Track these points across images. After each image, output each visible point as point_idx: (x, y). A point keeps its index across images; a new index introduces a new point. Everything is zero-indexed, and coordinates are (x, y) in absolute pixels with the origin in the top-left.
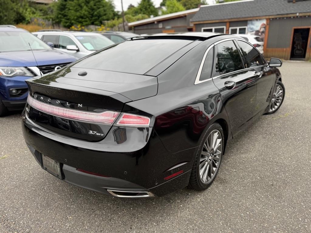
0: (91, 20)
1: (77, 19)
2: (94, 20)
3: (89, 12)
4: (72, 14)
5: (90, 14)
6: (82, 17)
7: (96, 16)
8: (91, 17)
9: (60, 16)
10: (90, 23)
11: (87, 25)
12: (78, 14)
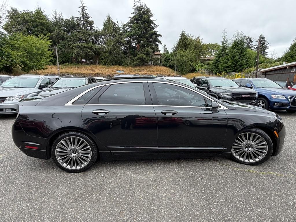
0: (234, 69)
1: (224, 68)
2: (236, 68)
3: (233, 63)
4: (221, 65)
5: (234, 65)
6: (227, 67)
7: (239, 65)
8: (235, 67)
9: (213, 67)
10: (232, 71)
11: (230, 72)
12: (225, 65)
